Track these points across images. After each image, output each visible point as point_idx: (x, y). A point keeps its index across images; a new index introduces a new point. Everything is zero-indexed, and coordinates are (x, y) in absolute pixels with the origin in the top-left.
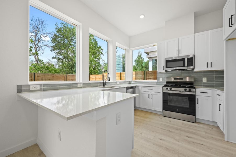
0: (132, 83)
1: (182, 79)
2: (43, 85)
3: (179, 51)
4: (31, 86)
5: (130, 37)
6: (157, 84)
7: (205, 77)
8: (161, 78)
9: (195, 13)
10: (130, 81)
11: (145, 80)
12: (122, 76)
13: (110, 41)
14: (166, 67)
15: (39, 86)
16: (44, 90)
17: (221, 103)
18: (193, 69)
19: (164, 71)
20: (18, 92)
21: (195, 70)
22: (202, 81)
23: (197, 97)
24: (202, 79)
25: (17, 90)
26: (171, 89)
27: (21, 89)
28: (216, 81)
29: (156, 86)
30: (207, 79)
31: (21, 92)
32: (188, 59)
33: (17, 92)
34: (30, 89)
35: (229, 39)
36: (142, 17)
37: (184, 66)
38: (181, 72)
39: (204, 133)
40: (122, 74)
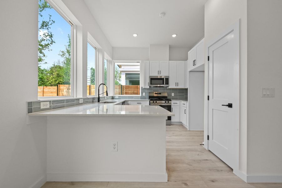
0: (116, 98)
1: (160, 94)
2: (53, 101)
3: (159, 72)
4: (41, 103)
5: (113, 48)
6: (141, 99)
7: (173, 93)
8: (145, 93)
9: (169, 45)
10: (112, 96)
11: (122, 94)
12: (92, 90)
13: (98, 49)
14: (151, 84)
15: (49, 102)
16: (53, 109)
17: (186, 109)
18: (167, 87)
19: (148, 87)
20: (29, 113)
21: (170, 87)
22: (171, 95)
23: (172, 107)
24: (171, 94)
25: (28, 109)
26: (156, 102)
27: (32, 108)
28: (179, 96)
29: (140, 100)
30: (174, 94)
31: (32, 112)
32: (166, 78)
33: (27, 113)
34: (40, 107)
35: (190, 71)
36: (135, 35)
37: (163, 84)
38: (159, 88)
39: (178, 129)
40: (92, 88)
